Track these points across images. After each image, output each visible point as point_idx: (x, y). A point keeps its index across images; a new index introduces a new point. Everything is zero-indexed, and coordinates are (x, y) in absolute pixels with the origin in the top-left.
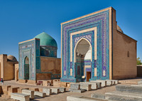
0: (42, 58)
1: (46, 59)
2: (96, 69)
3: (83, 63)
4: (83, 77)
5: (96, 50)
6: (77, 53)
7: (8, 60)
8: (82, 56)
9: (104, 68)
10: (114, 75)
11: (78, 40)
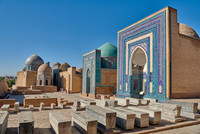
0: (103, 70)
1: (108, 71)
2: (151, 84)
3: (141, 75)
4: (142, 93)
5: (151, 61)
6: (133, 65)
7: (77, 73)
8: (141, 68)
9: (160, 83)
10: (173, 92)
11: (134, 49)
